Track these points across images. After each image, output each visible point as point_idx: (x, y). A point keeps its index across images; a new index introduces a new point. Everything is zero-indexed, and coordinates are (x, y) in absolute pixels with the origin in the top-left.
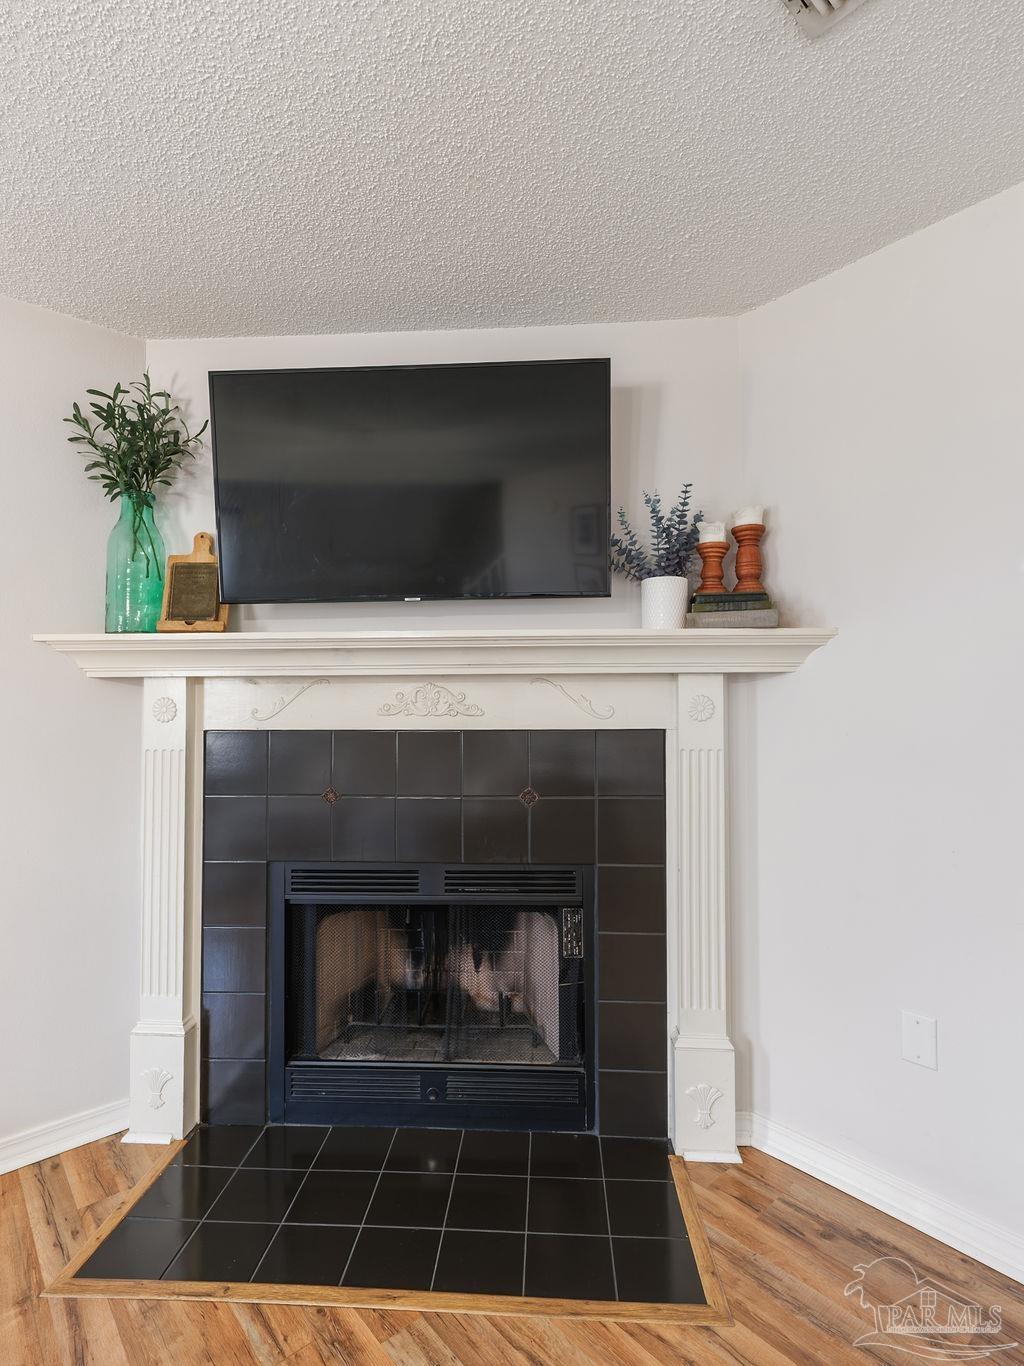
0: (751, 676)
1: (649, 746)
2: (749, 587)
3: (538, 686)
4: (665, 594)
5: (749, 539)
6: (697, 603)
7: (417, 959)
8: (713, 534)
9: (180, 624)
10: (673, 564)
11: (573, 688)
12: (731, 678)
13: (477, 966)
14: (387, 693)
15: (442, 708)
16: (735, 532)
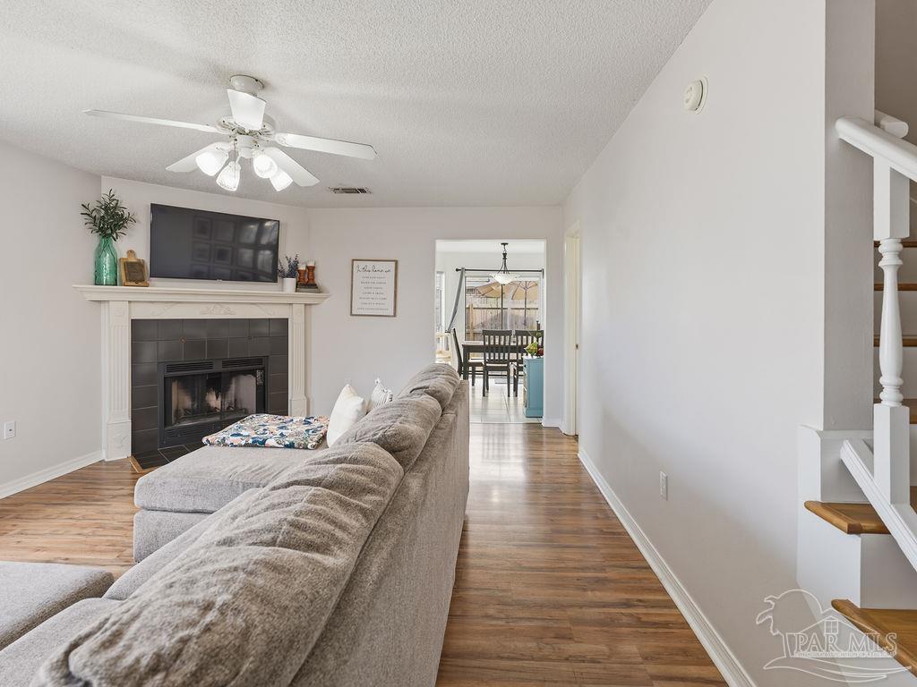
0: (310, 305)
1: (284, 323)
2: (311, 282)
3: (253, 306)
4: (290, 283)
5: (311, 269)
6: (299, 286)
7: (193, 399)
8: (302, 268)
9: (134, 283)
10: (291, 275)
11: (262, 306)
12: (306, 305)
13: (217, 398)
14: (204, 307)
15: (222, 312)
16: (307, 267)
